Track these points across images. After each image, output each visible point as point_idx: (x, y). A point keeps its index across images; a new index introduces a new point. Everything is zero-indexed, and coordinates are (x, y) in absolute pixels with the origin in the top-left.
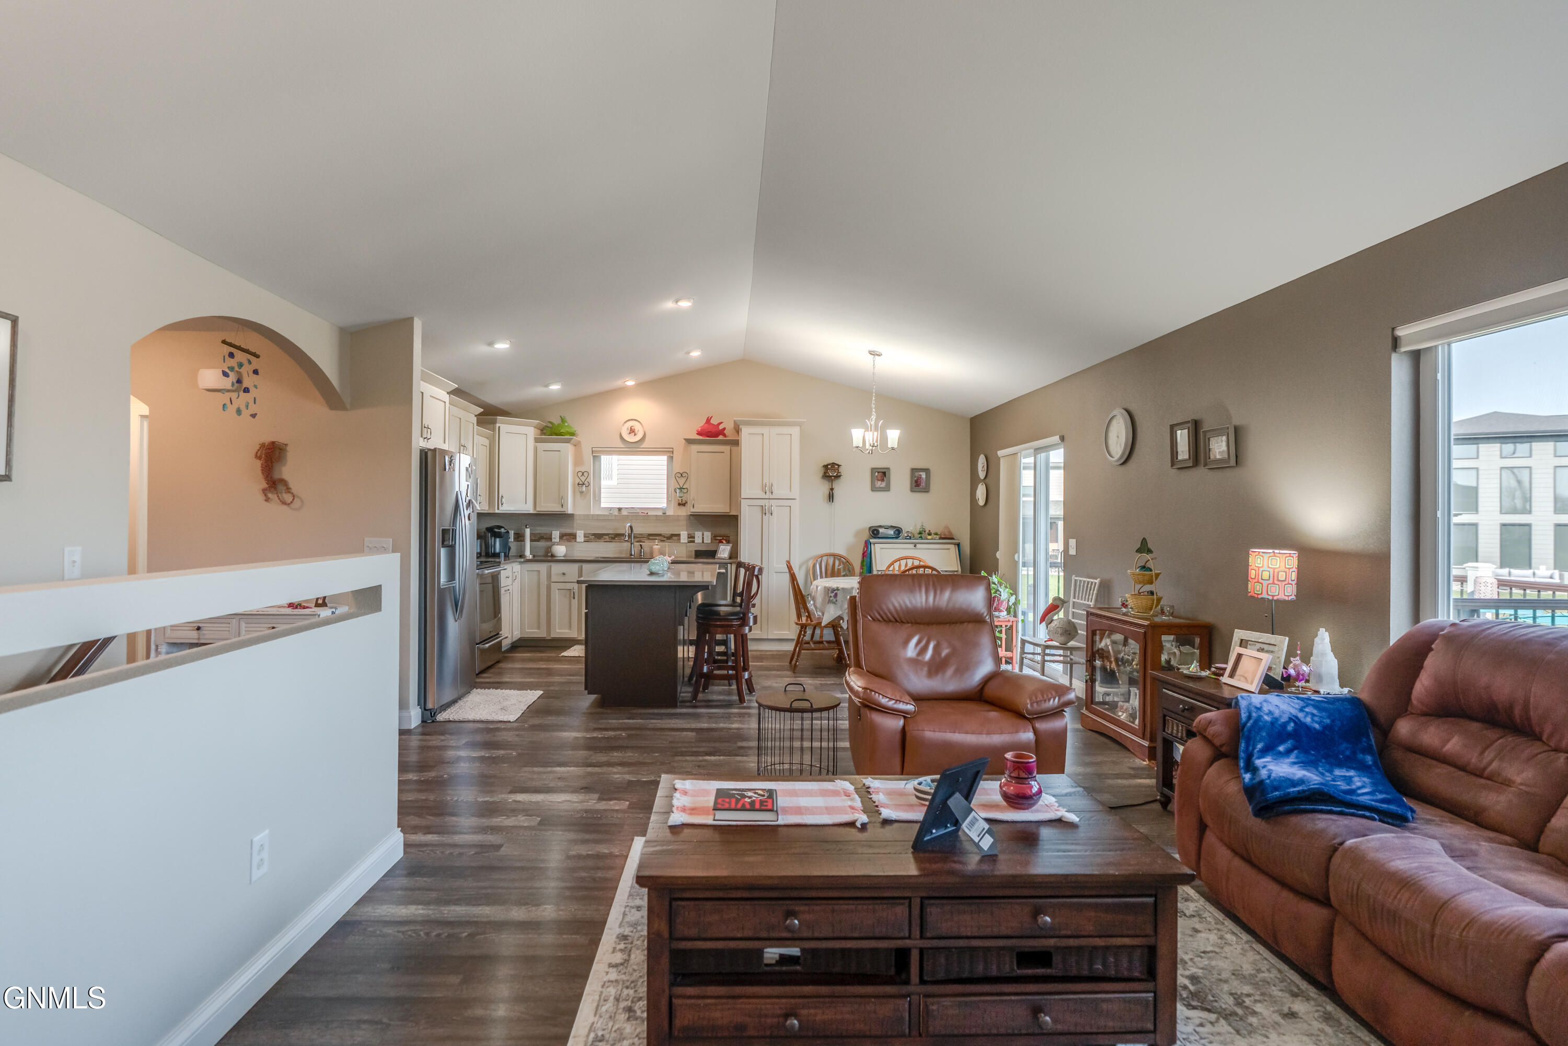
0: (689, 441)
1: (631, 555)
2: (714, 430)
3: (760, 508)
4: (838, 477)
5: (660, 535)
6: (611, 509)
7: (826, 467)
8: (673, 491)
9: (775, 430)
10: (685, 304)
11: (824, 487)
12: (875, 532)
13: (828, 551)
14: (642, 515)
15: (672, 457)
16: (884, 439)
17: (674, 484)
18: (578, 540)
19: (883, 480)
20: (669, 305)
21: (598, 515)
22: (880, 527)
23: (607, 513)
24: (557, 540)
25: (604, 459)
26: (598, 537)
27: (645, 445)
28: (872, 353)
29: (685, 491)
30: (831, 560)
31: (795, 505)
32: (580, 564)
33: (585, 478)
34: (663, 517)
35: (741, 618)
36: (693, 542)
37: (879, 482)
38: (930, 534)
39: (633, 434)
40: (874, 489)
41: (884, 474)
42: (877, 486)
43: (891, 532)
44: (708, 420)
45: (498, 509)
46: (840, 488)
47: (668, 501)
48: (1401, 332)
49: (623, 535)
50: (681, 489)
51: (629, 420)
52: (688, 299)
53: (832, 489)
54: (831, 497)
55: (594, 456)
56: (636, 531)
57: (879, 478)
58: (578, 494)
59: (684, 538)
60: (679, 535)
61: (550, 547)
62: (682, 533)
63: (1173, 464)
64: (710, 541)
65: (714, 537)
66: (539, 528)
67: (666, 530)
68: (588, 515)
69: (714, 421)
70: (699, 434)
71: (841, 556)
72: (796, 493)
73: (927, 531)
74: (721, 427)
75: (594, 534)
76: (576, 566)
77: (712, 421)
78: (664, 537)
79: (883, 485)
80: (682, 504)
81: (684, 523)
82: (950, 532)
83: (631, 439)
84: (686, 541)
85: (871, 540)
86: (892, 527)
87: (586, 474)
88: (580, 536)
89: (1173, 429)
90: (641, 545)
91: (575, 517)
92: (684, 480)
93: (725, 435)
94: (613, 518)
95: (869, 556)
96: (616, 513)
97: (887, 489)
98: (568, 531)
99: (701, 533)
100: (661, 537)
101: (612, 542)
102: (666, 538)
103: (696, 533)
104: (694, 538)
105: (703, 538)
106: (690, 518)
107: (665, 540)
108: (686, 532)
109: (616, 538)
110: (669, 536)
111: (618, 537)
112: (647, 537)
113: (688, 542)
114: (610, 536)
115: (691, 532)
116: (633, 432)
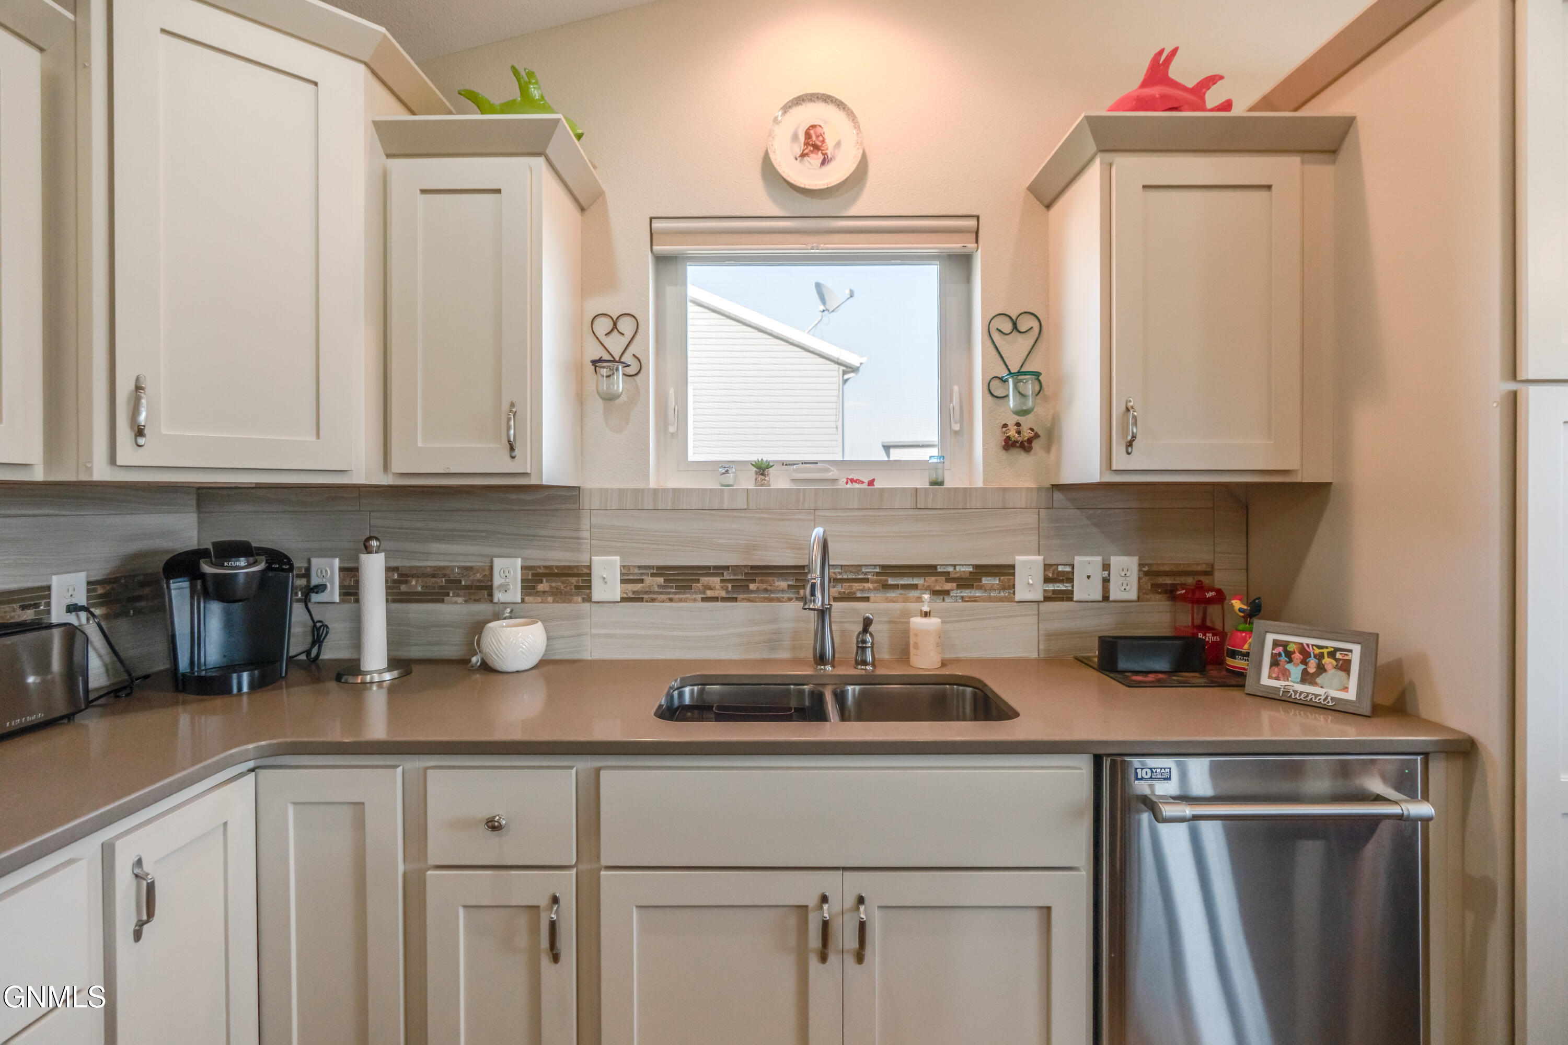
1: (821, 659)
2: (1186, 102)
5: (928, 570)
6: (726, 467)
8: (978, 392)
17: (976, 361)
18: (598, 593)
21: (677, 492)
23: (710, 483)
24: (514, 594)
26: (681, 579)
27: (860, 211)
29: (1034, 385)
32: (586, 764)
33: (625, 340)
34: (935, 498)
36: (1067, 596)
39: (816, 158)
45: (112, 460)
47: (952, 434)
50: (1014, 380)
51: (799, 100)
55: (662, 260)
56: (843, 552)
58: (596, 406)
60: (1006, 571)
61: (478, 628)
62: (1020, 559)
64: (1133, 595)
65: (1151, 577)
66: (436, 547)
67: (959, 551)
68: (638, 493)
69: (1184, 73)
75: (660, 571)
77: (1174, 70)
78: (949, 580)
80: (1016, 444)
81: (1031, 518)
83: (808, 176)
84: (1040, 597)
87: (626, 326)
88: (607, 578)
90: (863, 616)
91: (586, 502)
92: (1022, 344)
94: (741, 502)
96: (747, 482)
98: (558, 557)
99: (1098, 559)
100: (933, 578)
101: (735, 600)
102: (955, 584)
103: (1078, 560)
104: (1071, 580)
105: (1106, 581)
106: (1058, 496)
107: (947, 593)
108: (1039, 555)
109: (752, 586)
110: (968, 575)
111: (762, 582)
112: (880, 580)
113: (1047, 599)
114: (727, 577)
115: (1058, 556)
116: (816, 148)
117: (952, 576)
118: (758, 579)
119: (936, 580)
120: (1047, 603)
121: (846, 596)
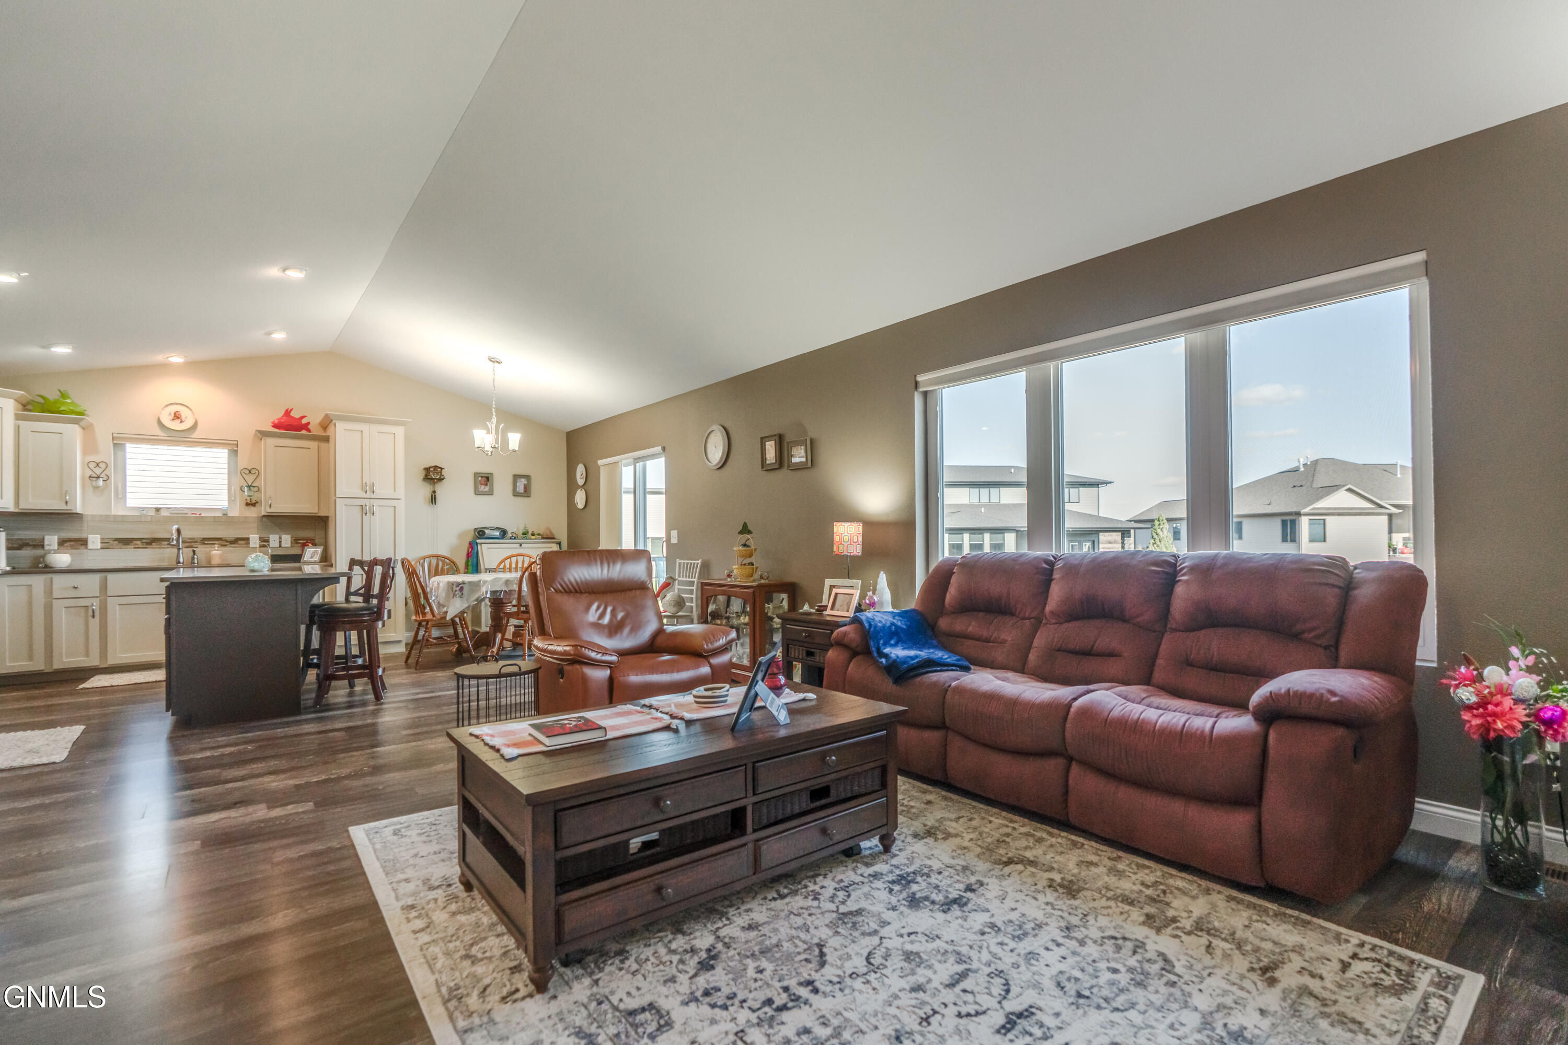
0: (263, 434)
1: (179, 562)
2: (295, 423)
3: (359, 509)
4: (441, 479)
5: (220, 539)
6: (143, 509)
7: (427, 470)
8: (238, 489)
9: (375, 428)
10: (295, 274)
11: (426, 490)
12: (480, 533)
13: (430, 553)
14: (197, 517)
15: (236, 451)
16: (505, 442)
17: (238, 481)
18: (91, 546)
19: (486, 485)
20: (273, 272)
21: (123, 516)
22: (486, 528)
23: (138, 514)
24: (55, 546)
25: (130, 448)
26: (126, 542)
27: (196, 435)
28: (491, 360)
29: (256, 489)
30: (434, 561)
31: (401, 506)
32: (103, 574)
33: (101, 470)
34: (225, 519)
35: (375, 612)
36: (268, 546)
37: (483, 487)
38: (533, 535)
39: (178, 421)
40: (477, 492)
41: (488, 478)
42: (480, 490)
43: (497, 533)
44: (288, 413)
46: (441, 489)
47: (230, 500)
48: (920, 378)
49: (168, 540)
50: (249, 487)
51: (173, 404)
52: (301, 270)
53: (434, 492)
54: (433, 499)
55: (115, 445)
56: (186, 534)
57: (482, 483)
58: (91, 490)
59: (255, 540)
60: (247, 540)
61: (43, 556)
62: (251, 536)
63: (763, 467)
64: (289, 545)
65: (295, 541)
66: (22, 532)
67: (231, 534)
68: (107, 516)
69: (295, 414)
70: (275, 426)
71: (445, 558)
72: (401, 493)
73: (530, 533)
74: (304, 421)
75: (116, 540)
76: (97, 577)
77: (292, 414)
78: (227, 541)
79: (487, 489)
80: (251, 504)
81: (255, 525)
82: (551, 533)
83: (176, 426)
84: (258, 545)
85: (478, 541)
86: (497, 529)
87: (103, 466)
88: (95, 541)
89: (763, 440)
90: (194, 552)
91: (86, 517)
92: (253, 477)
93: (309, 431)
94: (149, 519)
95: (475, 555)
96: (152, 513)
97: (491, 493)
98: (73, 535)
99: (277, 536)
102: (229, 543)
103: (271, 536)
104: (268, 542)
105: (280, 541)
106: (264, 519)
108: (258, 535)
109: (152, 544)
110: (233, 540)
111: (157, 542)
113: (261, 547)
114: (143, 541)
115: (264, 535)
116: (178, 418)
118: (153, 542)
119: (222, 542)
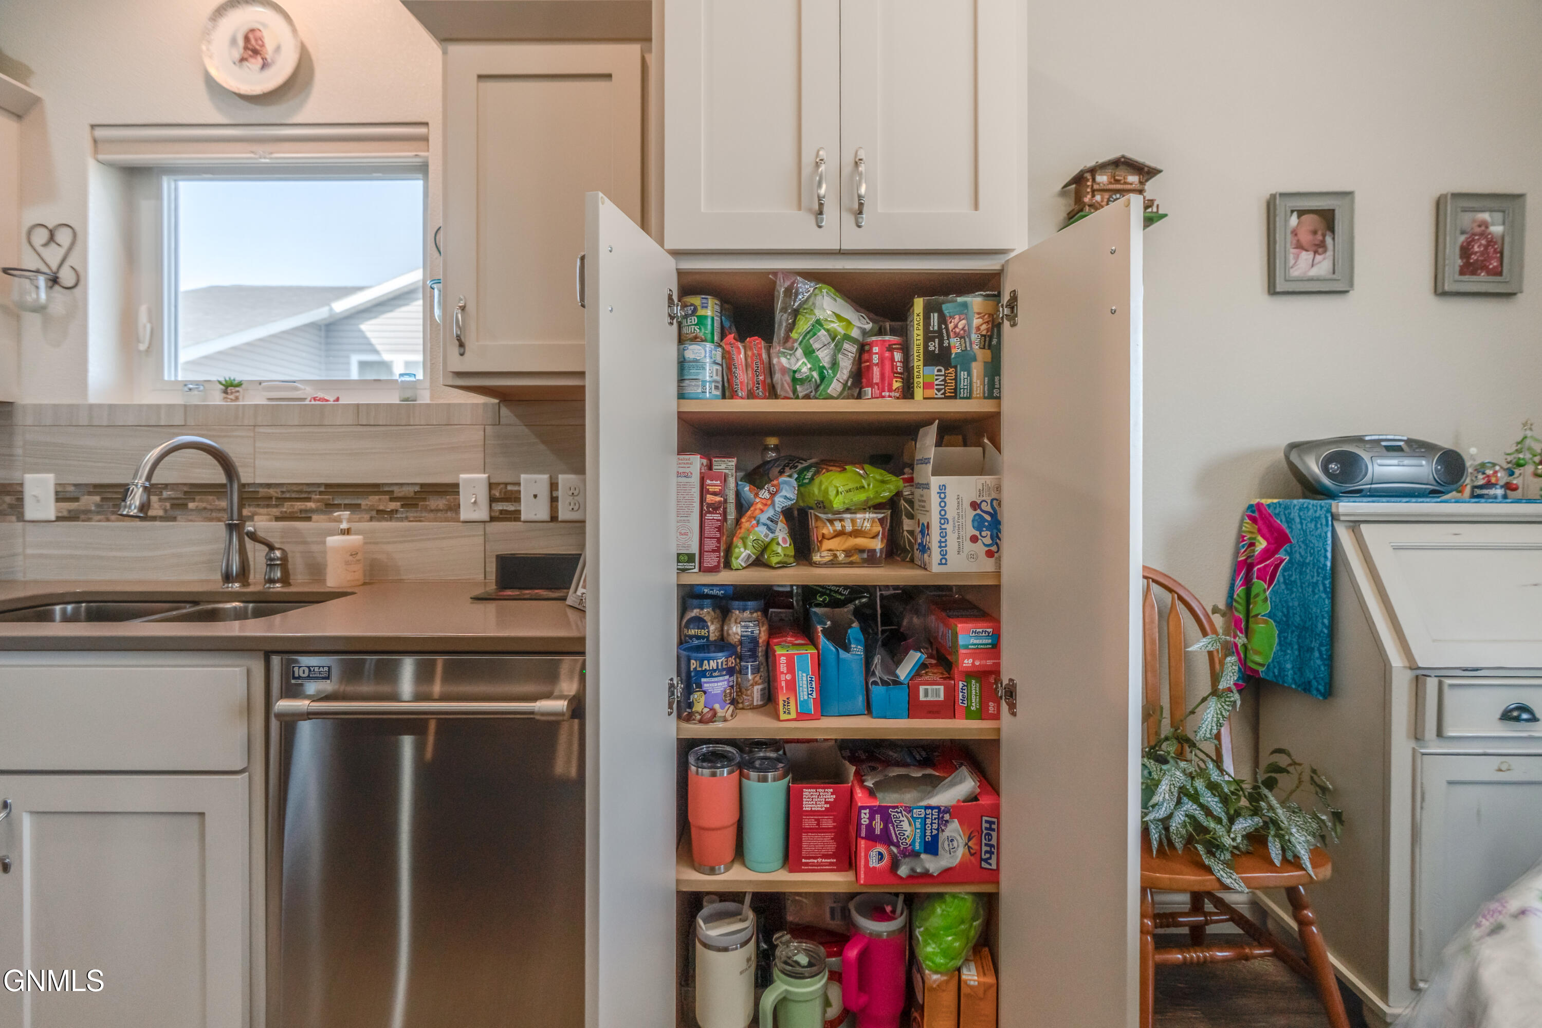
5: (374, 489)
18: (31, 511)
19: (1319, 248)
34: (388, 414)
36: (514, 516)
37: (1306, 257)
39: (256, 63)
40: (1277, 285)
41: (1328, 219)
42: (1295, 273)
57: (1305, 237)
58: (35, 320)
60: (452, 489)
62: (464, 477)
67: (404, 467)
68: (74, 408)
75: (97, 488)
79: (1323, 266)
81: (476, 435)
83: (247, 83)
84: (482, 514)
86: (1418, 448)
88: (40, 495)
91: (19, 418)
99: (545, 477)
100: (377, 497)
101: (174, 519)
102: (399, 504)
103: (523, 477)
104: (517, 500)
105: (554, 500)
106: (503, 411)
107: (394, 512)
108: (484, 473)
109: (191, 505)
110: (412, 494)
111: (201, 501)
112: (323, 499)
113: (492, 519)
114: (166, 494)
115: (502, 477)
116: (256, 52)
117: (395, 495)
118: (198, 498)
119: (380, 499)
120: (493, 523)
121: (288, 516)
